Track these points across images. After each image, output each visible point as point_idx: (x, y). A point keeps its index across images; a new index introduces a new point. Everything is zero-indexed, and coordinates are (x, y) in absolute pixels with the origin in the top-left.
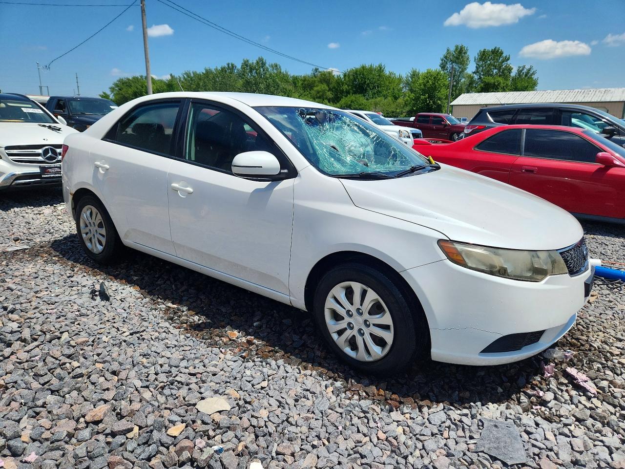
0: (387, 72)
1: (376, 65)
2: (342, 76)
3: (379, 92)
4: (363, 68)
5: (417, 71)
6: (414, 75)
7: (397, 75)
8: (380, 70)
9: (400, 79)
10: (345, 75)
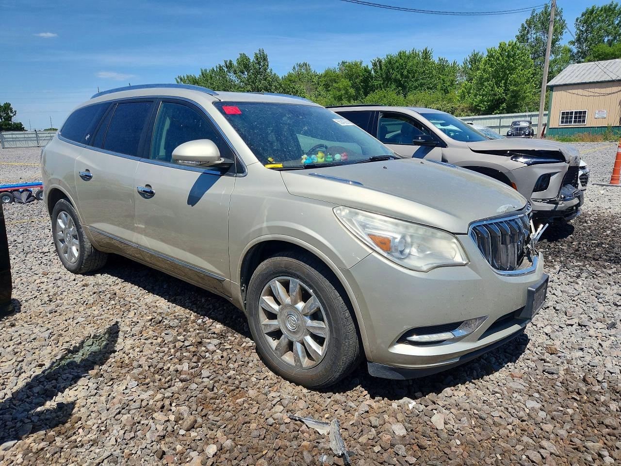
0: (435, 59)
1: (420, 49)
2: (370, 67)
3: (422, 85)
4: (401, 55)
5: (480, 54)
6: (475, 60)
7: (451, 62)
8: (426, 54)
9: (454, 67)
10: (375, 65)
